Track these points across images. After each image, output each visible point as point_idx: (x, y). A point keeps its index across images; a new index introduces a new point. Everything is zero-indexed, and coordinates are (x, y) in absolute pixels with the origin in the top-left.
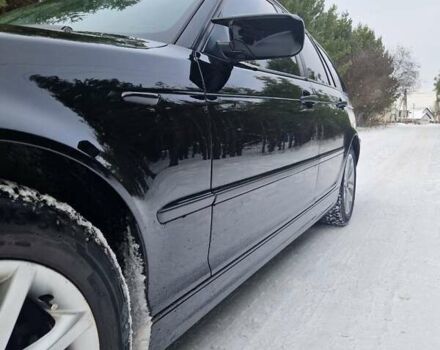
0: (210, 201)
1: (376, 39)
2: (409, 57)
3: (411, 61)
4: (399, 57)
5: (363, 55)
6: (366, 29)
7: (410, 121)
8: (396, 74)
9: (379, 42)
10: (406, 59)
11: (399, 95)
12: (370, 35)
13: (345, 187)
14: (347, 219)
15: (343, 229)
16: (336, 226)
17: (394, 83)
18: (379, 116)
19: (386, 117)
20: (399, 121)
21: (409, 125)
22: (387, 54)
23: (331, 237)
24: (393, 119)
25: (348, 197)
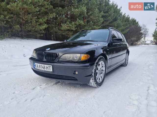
0: (111, 59)
1: (137, 22)
2: (146, 27)
3: (146, 28)
4: (143, 27)
5: (133, 26)
6: (134, 19)
7: (146, 44)
8: (142, 31)
9: (138, 23)
10: (145, 27)
11: (143, 37)
12: (135, 21)
13: (126, 60)
14: (126, 65)
15: (126, 67)
16: (124, 66)
17: (141, 34)
18: (137, 43)
19: (139, 43)
20: (143, 44)
21: (146, 45)
22: (139, 26)
23: (123, 69)
24: (141, 43)
25: (127, 61)
